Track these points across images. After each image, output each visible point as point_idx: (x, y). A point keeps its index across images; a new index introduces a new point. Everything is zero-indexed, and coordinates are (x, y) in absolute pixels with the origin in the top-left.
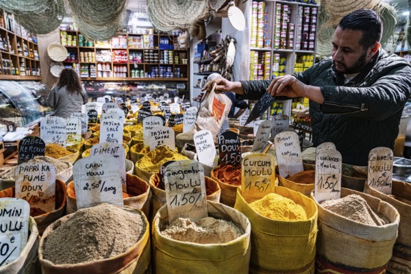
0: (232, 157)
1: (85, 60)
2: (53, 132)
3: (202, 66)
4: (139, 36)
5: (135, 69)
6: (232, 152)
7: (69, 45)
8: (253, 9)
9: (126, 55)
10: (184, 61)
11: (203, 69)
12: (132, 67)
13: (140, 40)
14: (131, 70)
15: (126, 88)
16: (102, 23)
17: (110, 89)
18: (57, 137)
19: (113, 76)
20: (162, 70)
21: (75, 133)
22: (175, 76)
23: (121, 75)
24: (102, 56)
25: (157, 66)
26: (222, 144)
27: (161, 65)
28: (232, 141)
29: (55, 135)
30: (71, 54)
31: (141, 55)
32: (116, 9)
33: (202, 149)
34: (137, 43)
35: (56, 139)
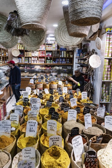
0: (92, 165)
1: (27, 55)
2: (5, 127)
3: (80, 60)
4: (51, 44)
5: (48, 60)
6: (92, 162)
7: (21, 49)
8: (107, 38)
9: (45, 53)
10: (71, 56)
11: (80, 62)
12: (47, 59)
13: (51, 46)
14: (46, 60)
15: (44, 68)
16: (34, 46)
17: (37, 68)
18: (7, 129)
19: (38, 63)
20: (60, 60)
21: (16, 120)
22: (67, 63)
23: (42, 62)
24: (34, 53)
25: (59, 58)
26: (87, 157)
27: (60, 58)
28: (93, 156)
29: (6, 129)
30: (21, 53)
31: (51, 53)
32: (40, 39)
33: (76, 146)
34: (50, 48)
35: (6, 131)
